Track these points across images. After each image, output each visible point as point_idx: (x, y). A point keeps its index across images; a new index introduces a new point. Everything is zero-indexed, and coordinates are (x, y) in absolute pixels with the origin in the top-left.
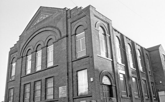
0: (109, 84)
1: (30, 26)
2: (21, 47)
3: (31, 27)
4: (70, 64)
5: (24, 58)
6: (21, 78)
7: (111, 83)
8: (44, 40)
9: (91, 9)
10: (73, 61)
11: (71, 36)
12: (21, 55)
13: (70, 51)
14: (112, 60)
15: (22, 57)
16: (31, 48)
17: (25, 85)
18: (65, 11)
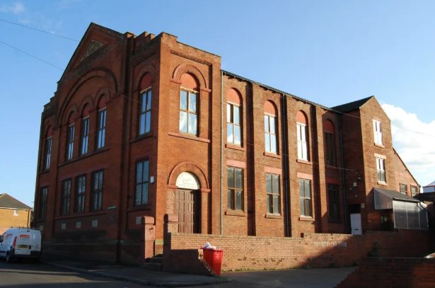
0: (196, 187)
1: (74, 65)
2: (60, 106)
3: (77, 65)
4: (128, 147)
5: (65, 129)
6: (58, 168)
7: (201, 187)
8: (94, 96)
9: (164, 40)
10: (132, 143)
11: (133, 93)
12: (60, 123)
13: (128, 124)
14: (209, 141)
15: (61, 127)
16: (74, 109)
17: (63, 181)
18: (126, 41)
